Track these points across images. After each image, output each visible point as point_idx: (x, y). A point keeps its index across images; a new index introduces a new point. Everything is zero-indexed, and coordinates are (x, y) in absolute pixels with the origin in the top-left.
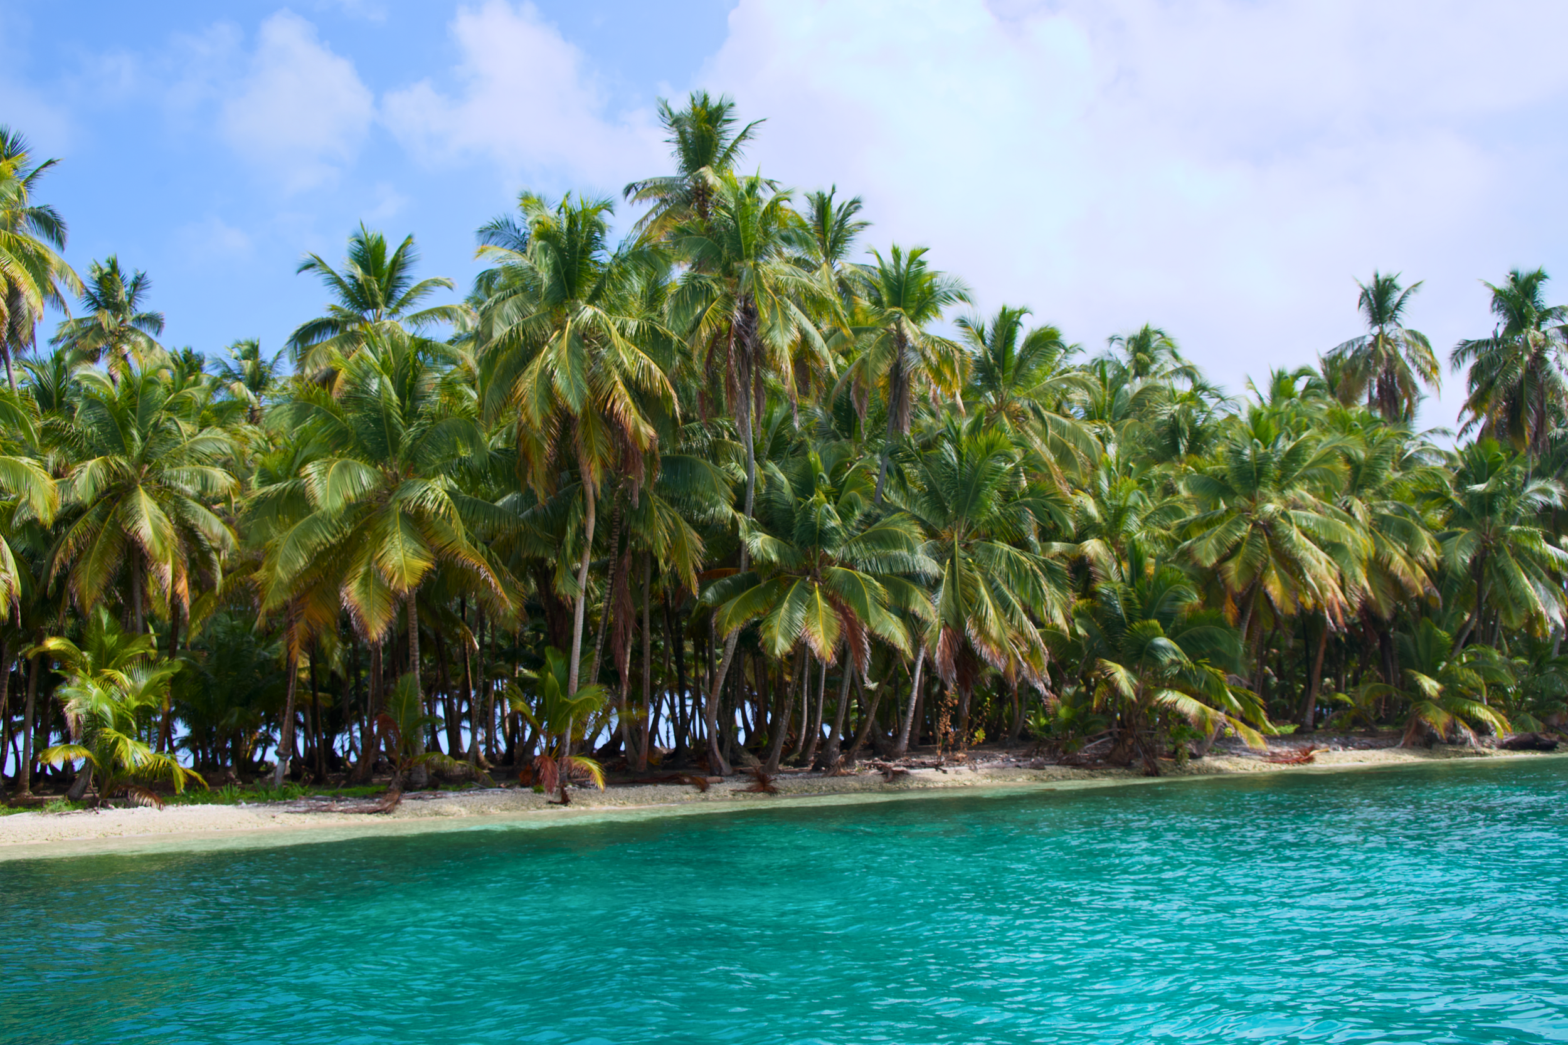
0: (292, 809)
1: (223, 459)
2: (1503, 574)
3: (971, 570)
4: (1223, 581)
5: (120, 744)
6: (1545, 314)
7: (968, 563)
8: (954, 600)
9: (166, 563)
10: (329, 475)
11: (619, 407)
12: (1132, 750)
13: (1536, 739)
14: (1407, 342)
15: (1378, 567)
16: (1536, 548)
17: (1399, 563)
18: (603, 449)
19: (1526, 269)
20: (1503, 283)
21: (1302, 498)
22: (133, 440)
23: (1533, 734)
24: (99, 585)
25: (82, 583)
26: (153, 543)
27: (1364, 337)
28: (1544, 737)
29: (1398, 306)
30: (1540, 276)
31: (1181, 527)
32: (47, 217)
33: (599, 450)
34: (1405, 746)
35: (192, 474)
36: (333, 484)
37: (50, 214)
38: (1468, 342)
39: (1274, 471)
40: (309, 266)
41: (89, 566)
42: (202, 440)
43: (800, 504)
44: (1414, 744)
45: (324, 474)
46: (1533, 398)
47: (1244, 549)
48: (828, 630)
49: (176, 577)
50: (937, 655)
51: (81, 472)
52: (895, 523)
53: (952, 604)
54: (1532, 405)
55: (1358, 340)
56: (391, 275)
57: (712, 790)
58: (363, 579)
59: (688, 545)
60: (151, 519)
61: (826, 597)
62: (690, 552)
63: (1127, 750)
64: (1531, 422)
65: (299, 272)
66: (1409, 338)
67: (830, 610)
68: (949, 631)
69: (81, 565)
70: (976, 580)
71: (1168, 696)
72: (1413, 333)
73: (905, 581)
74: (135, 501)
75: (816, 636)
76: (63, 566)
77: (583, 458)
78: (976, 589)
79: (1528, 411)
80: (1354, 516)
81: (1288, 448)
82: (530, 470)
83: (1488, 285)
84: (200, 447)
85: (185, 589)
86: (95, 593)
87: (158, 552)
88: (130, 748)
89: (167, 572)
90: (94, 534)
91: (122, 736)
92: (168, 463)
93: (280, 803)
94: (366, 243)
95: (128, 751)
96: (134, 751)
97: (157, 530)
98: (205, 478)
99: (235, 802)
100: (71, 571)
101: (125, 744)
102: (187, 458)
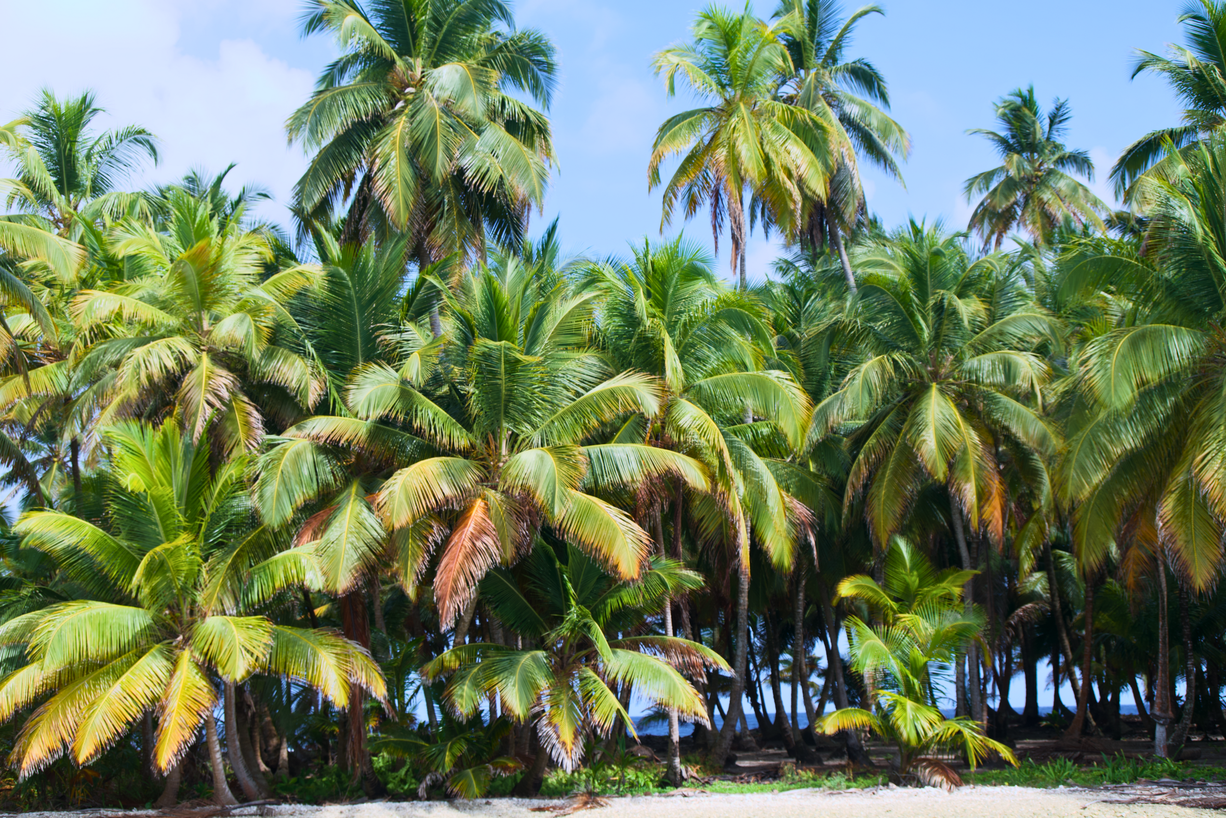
0: (1116, 797)
1: (1036, 341)
5: (897, 712)
9: (968, 480)
10: (1114, 356)
22: (922, 329)
24: (894, 512)
25: (876, 511)
26: (935, 461)
32: (864, 71)
35: (994, 363)
36: (1120, 368)
37: (866, 68)
40: (1141, 68)
41: (884, 491)
42: (1014, 319)
45: (1108, 355)
49: (983, 496)
51: (853, 379)
58: (1181, 495)
60: (936, 430)
65: (1133, 77)
69: (873, 490)
74: (923, 405)
76: (856, 494)
84: (1012, 330)
85: (994, 512)
86: (891, 524)
87: (941, 473)
88: (910, 713)
89: (969, 492)
90: (887, 451)
91: (903, 699)
92: (972, 352)
93: (1106, 789)
94: (1207, 17)
95: (905, 719)
96: (915, 719)
97: (943, 445)
98: (1009, 369)
99: (1056, 783)
100: (865, 497)
101: (904, 709)
102: (995, 343)
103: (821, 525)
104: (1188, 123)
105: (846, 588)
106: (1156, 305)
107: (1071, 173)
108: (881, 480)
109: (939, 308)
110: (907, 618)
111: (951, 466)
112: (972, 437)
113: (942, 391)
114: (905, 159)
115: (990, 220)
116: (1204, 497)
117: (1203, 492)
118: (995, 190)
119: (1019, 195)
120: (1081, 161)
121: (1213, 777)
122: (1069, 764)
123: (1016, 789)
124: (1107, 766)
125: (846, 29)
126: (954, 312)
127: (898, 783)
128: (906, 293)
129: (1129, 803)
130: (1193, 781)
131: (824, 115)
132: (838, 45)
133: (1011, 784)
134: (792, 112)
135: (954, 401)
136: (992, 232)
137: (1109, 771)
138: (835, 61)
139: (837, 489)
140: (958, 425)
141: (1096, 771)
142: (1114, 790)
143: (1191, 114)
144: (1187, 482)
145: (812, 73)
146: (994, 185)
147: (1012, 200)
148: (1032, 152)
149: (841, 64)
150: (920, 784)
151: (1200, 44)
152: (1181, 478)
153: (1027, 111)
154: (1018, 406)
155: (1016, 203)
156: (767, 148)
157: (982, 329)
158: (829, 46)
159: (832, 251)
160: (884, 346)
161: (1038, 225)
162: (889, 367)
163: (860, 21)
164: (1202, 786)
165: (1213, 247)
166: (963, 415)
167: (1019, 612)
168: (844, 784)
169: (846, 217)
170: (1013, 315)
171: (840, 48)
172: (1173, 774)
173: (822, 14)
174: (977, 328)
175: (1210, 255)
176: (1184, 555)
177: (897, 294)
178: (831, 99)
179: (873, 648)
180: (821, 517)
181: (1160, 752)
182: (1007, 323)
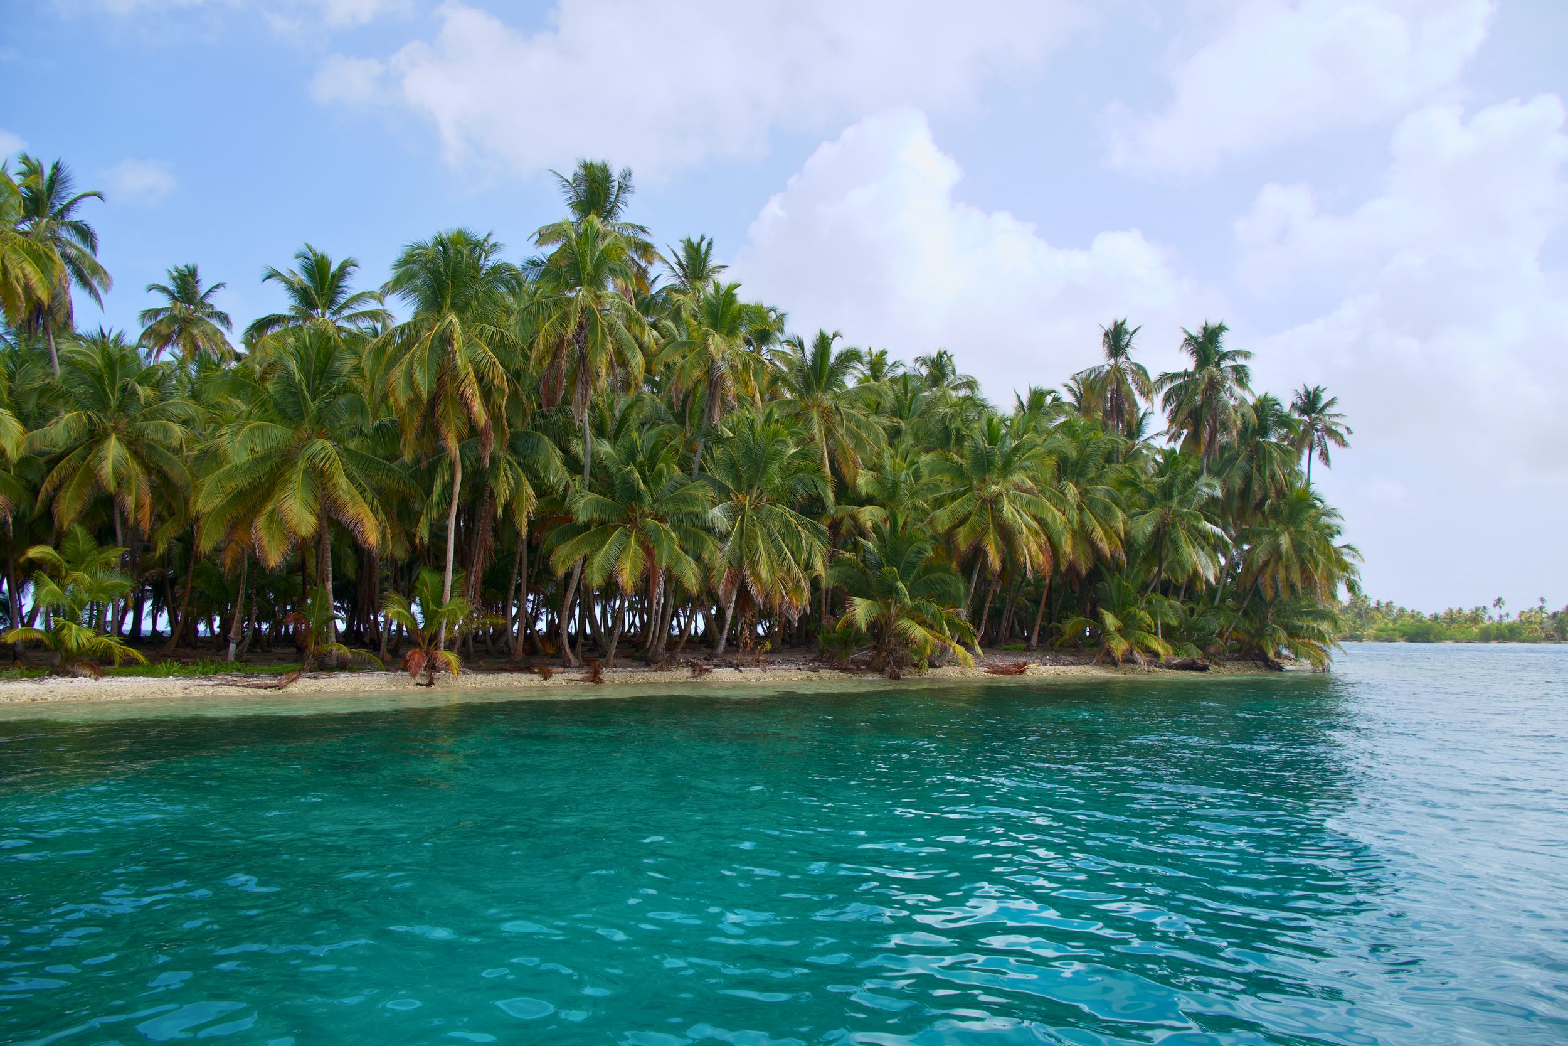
0: (206, 683)
1: (185, 418)
2: (1175, 543)
3: (754, 526)
4: (953, 541)
5: (65, 631)
6: (1224, 356)
7: (753, 520)
8: (740, 547)
9: (130, 494)
10: (240, 436)
11: (468, 391)
12: (885, 660)
13: (1194, 662)
14: (1133, 371)
15: (1083, 535)
16: (1200, 526)
17: (1099, 533)
18: (459, 423)
19: (1213, 323)
20: (1196, 331)
21: (1023, 482)
22: (110, 400)
23: (1192, 660)
24: (74, 509)
25: (61, 507)
26: (109, 480)
27: (1103, 366)
28: (1199, 662)
29: (1127, 345)
30: (1221, 329)
31: (936, 500)
32: (83, 228)
33: (456, 424)
34: (1097, 664)
35: (156, 427)
37: (85, 227)
38: (1166, 374)
39: (999, 462)
40: (270, 277)
41: (69, 494)
42: (173, 404)
43: (620, 470)
44: (1103, 662)
45: (236, 434)
46: (1208, 416)
47: (972, 519)
48: (634, 566)
49: (139, 505)
50: (721, 587)
51: (57, 422)
52: (695, 488)
53: (737, 550)
54: (1208, 422)
55: (1099, 368)
56: (331, 285)
57: (553, 679)
58: (269, 516)
59: (525, 497)
60: (112, 461)
61: (638, 540)
62: (526, 503)
63: (881, 660)
64: (1206, 434)
65: (264, 281)
66: (1134, 368)
67: (640, 552)
68: (732, 570)
69: (62, 493)
70: (756, 533)
71: (905, 623)
72: (1136, 364)
73: (702, 533)
74: (105, 445)
75: (624, 572)
76: (48, 495)
77: (443, 429)
78: (755, 540)
79: (1205, 426)
80: (1065, 496)
81: (1013, 445)
82: (403, 437)
83: (1185, 332)
84: (170, 409)
85: (146, 515)
86: (72, 515)
87: (112, 487)
88: (74, 632)
89: (130, 501)
90: (75, 470)
91: (70, 623)
92: (141, 419)
93: (199, 678)
94: (313, 259)
95: (71, 635)
96: (78, 635)
97: (115, 470)
98: (166, 431)
99: (168, 675)
100: (54, 497)
101: (70, 629)
102: (158, 415)
103: (18, 511)
104: (292, 313)
105: (34, 552)
106: (266, 411)
107: (215, 323)
108: (68, 488)
109: (124, 389)
110: (75, 574)
111: (119, 484)
112: (135, 468)
113: (119, 439)
114: (106, 291)
115: (155, 337)
116: (282, 519)
117: (281, 515)
118: (162, 320)
119: (176, 327)
120: (224, 319)
121: (264, 672)
122: (176, 664)
123: (142, 679)
124: (198, 665)
125: (76, 200)
126: (135, 393)
127: (58, 675)
128: (101, 376)
129: (213, 686)
130: (253, 674)
131: (51, 250)
132: (67, 208)
133: (138, 675)
134: (30, 244)
135: (127, 446)
136: (155, 345)
137: (200, 669)
138: (63, 218)
139: (35, 490)
140: (127, 460)
141: (191, 668)
142: (205, 679)
143: (294, 308)
144: (274, 510)
145: (45, 220)
146: (160, 318)
147: (172, 329)
148: (190, 304)
149: (67, 220)
150: (75, 676)
151: (307, 273)
152: (270, 507)
153: (190, 279)
154: (171, 454)
155: (174, 332)
156: (7, 263)
157: (151, 406)
158: (60, 207)
159: (44, 337)
160: (80, 405)
161: (188, 347)
162: (85, 419)
163: (86, 199)
164: (257, 677)
165: (304, 386)
166: (131, 455)
167: (147, 574)
168: (18, 676)
169: (58, 318)
170: (171, 401)
171: (69, 211)
172: (239, 670)
173: (57, 187)
174: (148, 405)
175: (302, 390)
176: (267, 548)
177: (94, 375)
178: (57, 240)
179: (51, 591)
180: (18, 506)
181: (231, 658)
182: (168, 404)
